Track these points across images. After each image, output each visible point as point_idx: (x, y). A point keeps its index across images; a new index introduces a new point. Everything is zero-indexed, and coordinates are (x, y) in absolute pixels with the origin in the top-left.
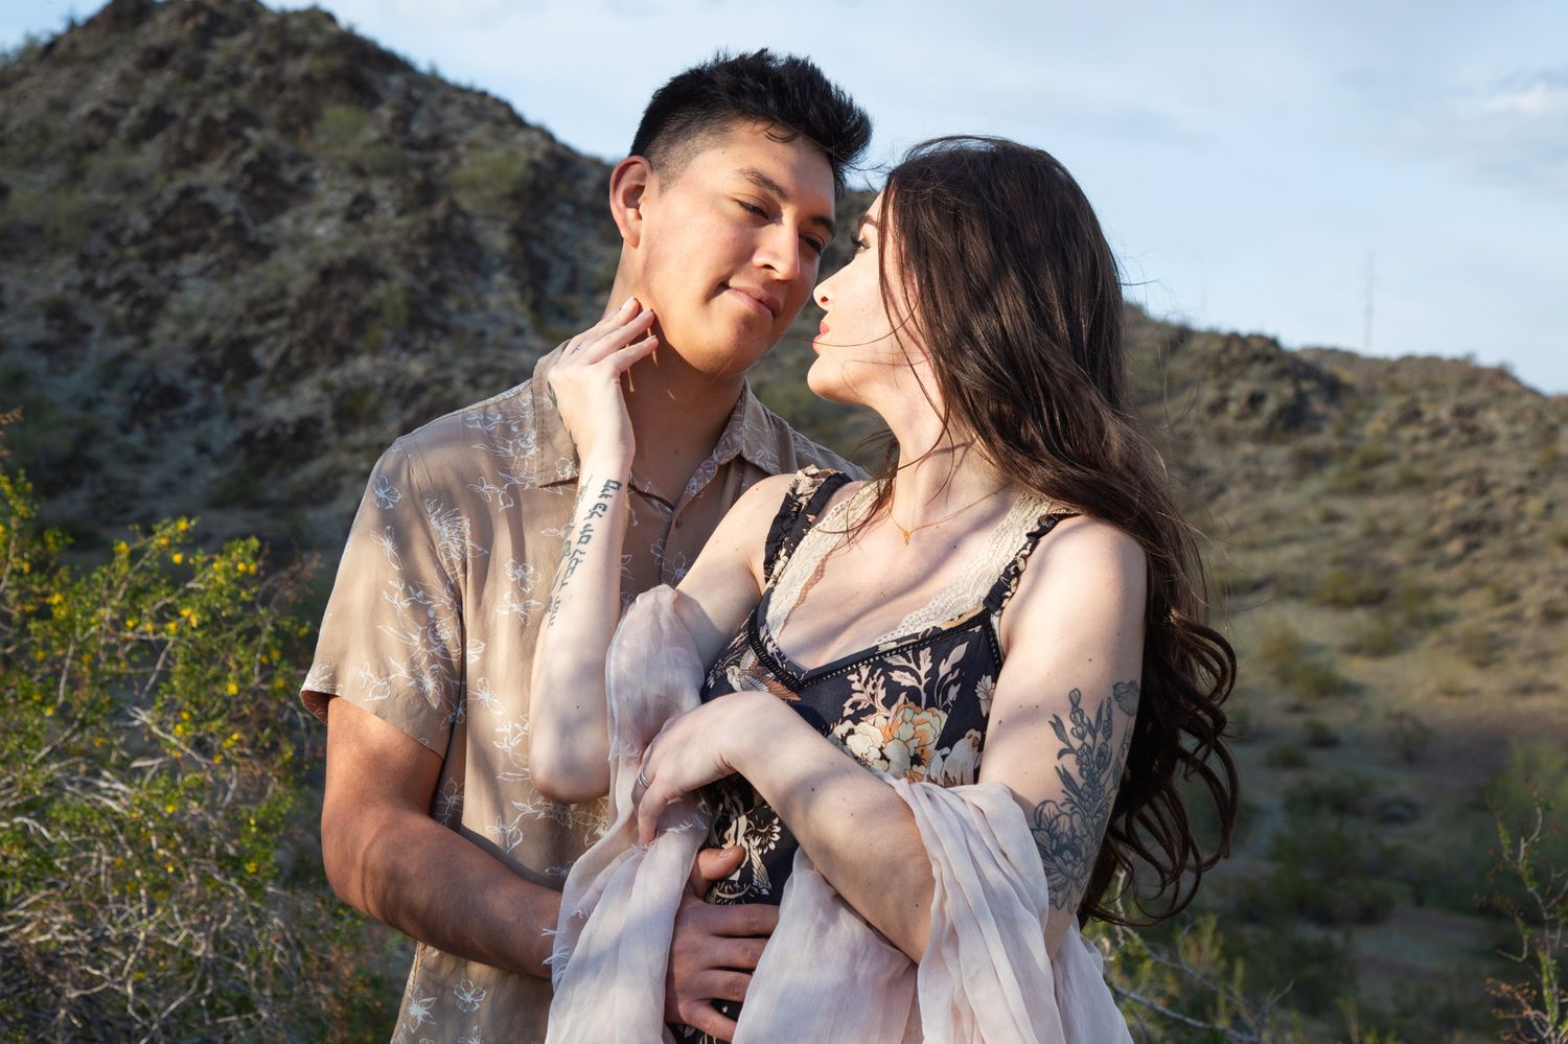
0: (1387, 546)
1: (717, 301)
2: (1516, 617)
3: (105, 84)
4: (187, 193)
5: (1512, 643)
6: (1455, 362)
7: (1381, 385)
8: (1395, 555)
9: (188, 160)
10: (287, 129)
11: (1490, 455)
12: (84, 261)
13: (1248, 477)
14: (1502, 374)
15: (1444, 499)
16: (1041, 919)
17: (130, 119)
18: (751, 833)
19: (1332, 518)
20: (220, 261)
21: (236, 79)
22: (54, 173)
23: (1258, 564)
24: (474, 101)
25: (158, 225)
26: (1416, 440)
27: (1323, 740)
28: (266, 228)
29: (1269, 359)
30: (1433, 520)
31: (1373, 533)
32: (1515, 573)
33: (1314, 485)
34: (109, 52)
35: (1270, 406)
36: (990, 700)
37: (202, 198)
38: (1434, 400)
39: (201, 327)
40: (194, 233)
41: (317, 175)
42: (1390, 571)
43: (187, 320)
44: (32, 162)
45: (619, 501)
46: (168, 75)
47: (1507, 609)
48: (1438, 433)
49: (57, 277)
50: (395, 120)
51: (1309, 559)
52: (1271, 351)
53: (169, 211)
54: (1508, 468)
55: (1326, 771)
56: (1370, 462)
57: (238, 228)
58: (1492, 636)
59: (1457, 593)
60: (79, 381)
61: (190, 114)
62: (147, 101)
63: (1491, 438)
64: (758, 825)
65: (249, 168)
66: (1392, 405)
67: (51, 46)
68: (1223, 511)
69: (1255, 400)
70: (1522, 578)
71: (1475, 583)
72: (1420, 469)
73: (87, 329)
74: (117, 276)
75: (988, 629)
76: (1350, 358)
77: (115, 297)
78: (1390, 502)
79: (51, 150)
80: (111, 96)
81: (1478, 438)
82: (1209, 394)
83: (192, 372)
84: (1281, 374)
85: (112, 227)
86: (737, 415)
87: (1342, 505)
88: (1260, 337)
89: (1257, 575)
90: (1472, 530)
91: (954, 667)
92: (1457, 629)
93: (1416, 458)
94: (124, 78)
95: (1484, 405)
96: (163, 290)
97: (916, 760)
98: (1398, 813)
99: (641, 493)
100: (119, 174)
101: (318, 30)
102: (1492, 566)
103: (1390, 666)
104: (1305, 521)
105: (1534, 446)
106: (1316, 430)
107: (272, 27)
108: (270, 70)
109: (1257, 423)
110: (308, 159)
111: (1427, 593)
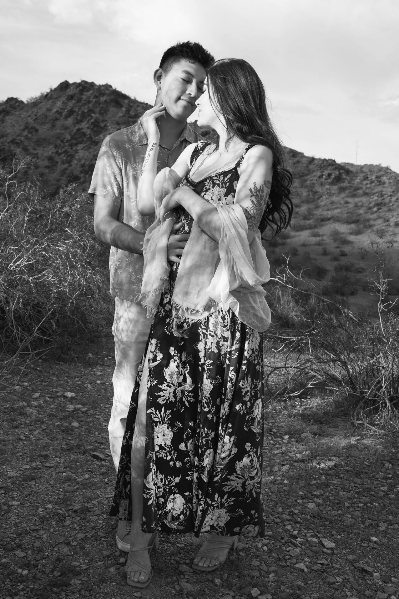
0: (360, 209)
1: (178, 103)
2: (389, 225)
3: (59, 104)
4: (79, 130)
5: (388, 231)
6: (376, 165)
7: (359, 171)
8: (361, 211)
9: (79, 122)
10: (101, 114)
11: (384, 187)
12: (56, 147)
13: (328, 193)
14: (387, 168)
15: (373, 198)
16: (246, 232)
17: (65, 113)
18: (185, 219)
19: (347, 203)
20: (86, 146)
21: (89, 102)
22: (48, 126)
23: (330, 214)
24: (145, 106)
25: (72, 138)
26: (367, 184)
27: (343, 254)
28: (97, 138)
29: (333, 165)
30: (370, 203)
31: (356, 206)
32: (389, 215)
33: (343, 195)
34: (60, 96)
35: (333, 176)
36: (236, 186)
37: (82, 131)
38: (371, 174)
39: (83, 162)
40: (81, 139)
41: (108, 124)
42: (360, 215)
43: (80, 160)
44: (43, 123)
45: (156, 148)
46: (74, 101)
47: (387, 223)
48: (372, 182)
49: (50, 150)
50: (126, 111)
51: (341, 212)
52: (333, 163)
53: (74, 134)
54: (388, 190)
55: (344, 261)
56: (357, 189)
57: (91, 137)
58: (383, 230)
59: (376, 220)
60: (55, 175)
61: (79, 111)
62: (69, 108)
63: (384, 183)
64: (186, 217)
65: (92, 123)
66: (361, 176)
67: (47, 95)
68: (322, 201)
69: (329, 175)
70: (390, 216)
71: (379, 217)
72: (367, 191)
73: (57, 163)
74: (63, 150)
75: (236, 171)
76: (352, 165)
77: (63, 155)
78: (360, 199)
79: (48, 120)
80: (60, 107)
81: (381, 183)
82: (319, 174)
83: (81, 172)
84: (336, 168)
85: (62, 139)
86: (185, 130)
87: (349, 200)
88: (331, 160)
89: (329, 216)
90: (379, 205)
91: (228, 179)
92: (375, 228)
93: (367, 188)
94: (63, 103)
95: (383, 176)
96: (74, 153)
97: (219, 200)
98: (360, 271)
99: (163, 147)
100: (63, 126)
101: (108, 90)
102: (383, 214)
103: (359, 237)
104: (340, 203)
105: (394, 185)
106: (344, 182)
107: (97, 89)
108: (97, 99)
109: (330, 180)
110: (106, 121)
111: (369, 220)
